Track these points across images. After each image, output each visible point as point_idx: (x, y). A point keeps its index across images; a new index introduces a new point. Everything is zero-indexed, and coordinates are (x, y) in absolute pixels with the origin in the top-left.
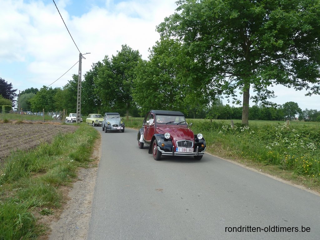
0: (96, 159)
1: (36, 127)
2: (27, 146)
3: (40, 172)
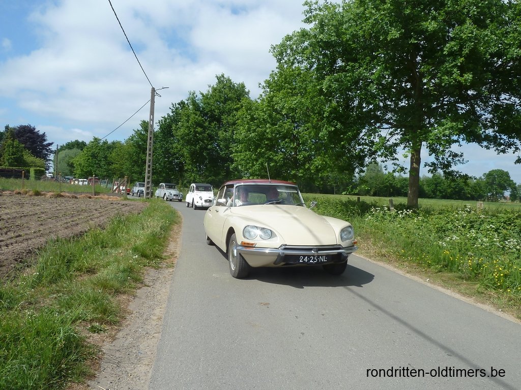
0: (171, 255)
1: (82, 204)
2: (68, 233)
3: (88, 271)
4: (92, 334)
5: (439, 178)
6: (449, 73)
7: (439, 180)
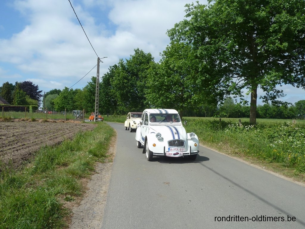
0: (111, 155)
1: (59, 125)
2: (51, 143)
3: (63, 165)
4: (66, 202)
5: (268, 106)
6: (274, 43)
7: (268, 107)
